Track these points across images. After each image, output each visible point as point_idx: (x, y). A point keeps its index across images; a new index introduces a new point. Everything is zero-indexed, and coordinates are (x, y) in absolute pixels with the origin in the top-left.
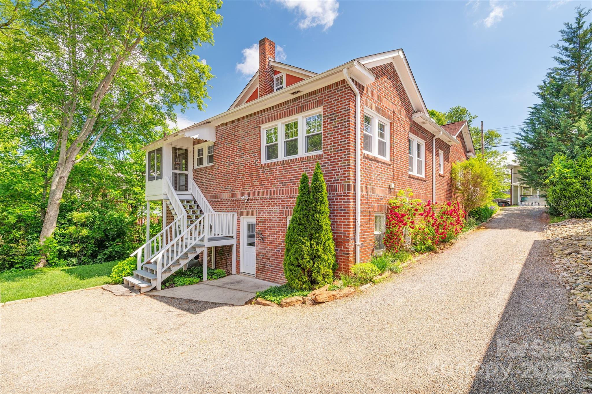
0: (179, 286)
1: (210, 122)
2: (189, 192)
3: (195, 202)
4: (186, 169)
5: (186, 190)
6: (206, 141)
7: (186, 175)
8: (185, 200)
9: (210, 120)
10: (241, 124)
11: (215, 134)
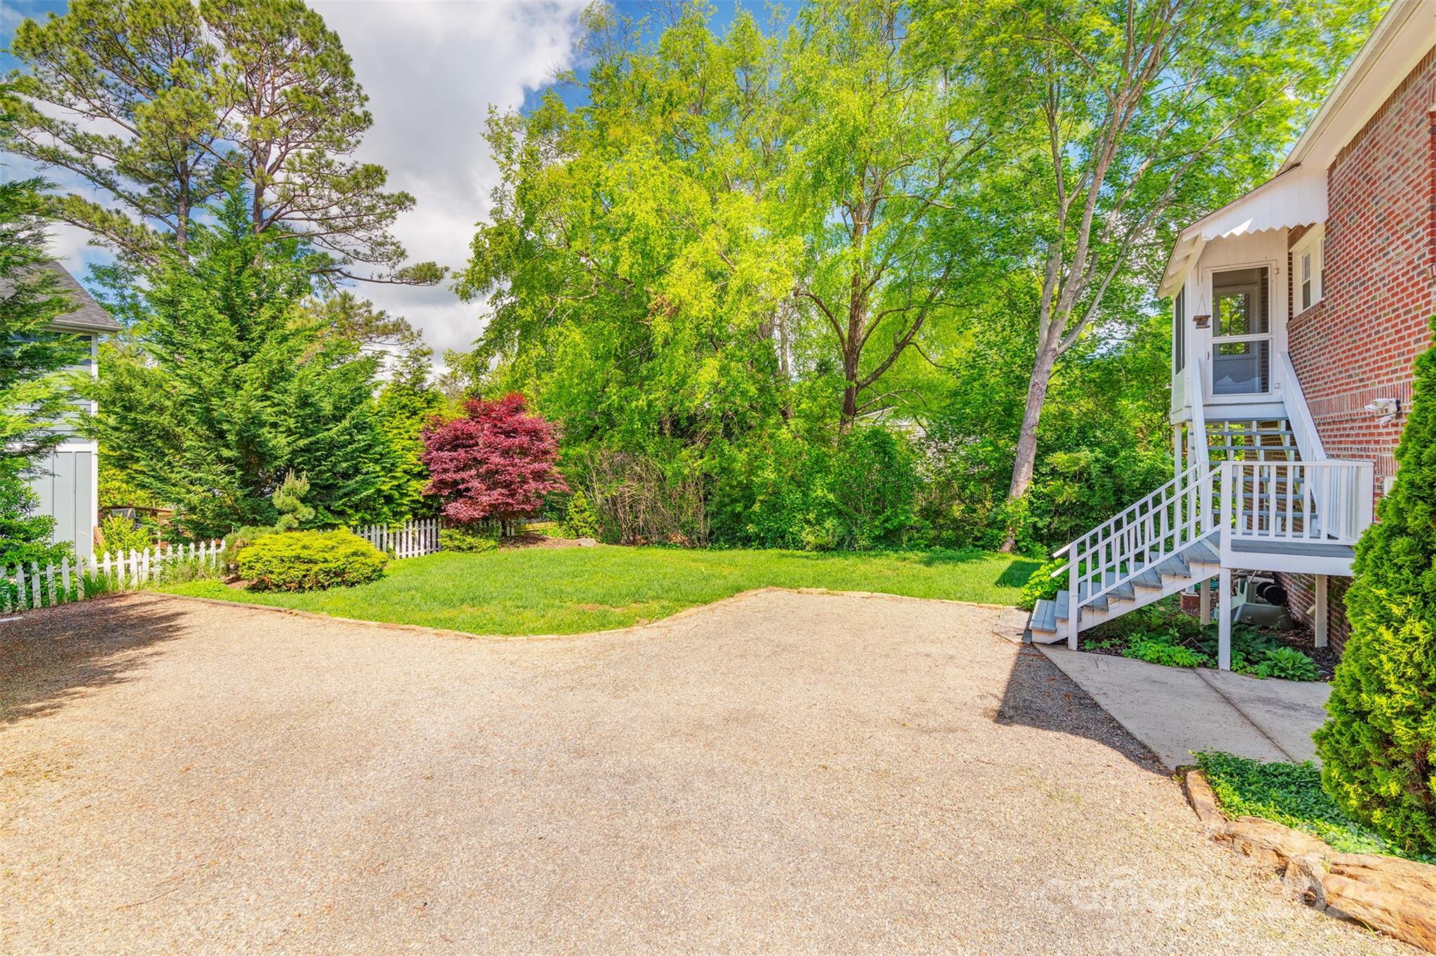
0: (1129, 658)
1: (1298, 165)
2: (1274, 394)
3: (1288, 427)
4: (1264, 328)
5: (1265, 388)
6: (1311, 225)
7: (1264, 345)
8: (1254, 419)
9: (1292, 160)
10: (1383, 128)
11: (1327, 193)
